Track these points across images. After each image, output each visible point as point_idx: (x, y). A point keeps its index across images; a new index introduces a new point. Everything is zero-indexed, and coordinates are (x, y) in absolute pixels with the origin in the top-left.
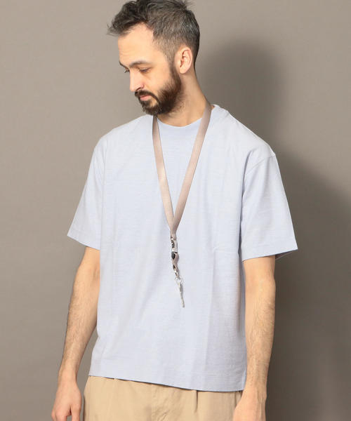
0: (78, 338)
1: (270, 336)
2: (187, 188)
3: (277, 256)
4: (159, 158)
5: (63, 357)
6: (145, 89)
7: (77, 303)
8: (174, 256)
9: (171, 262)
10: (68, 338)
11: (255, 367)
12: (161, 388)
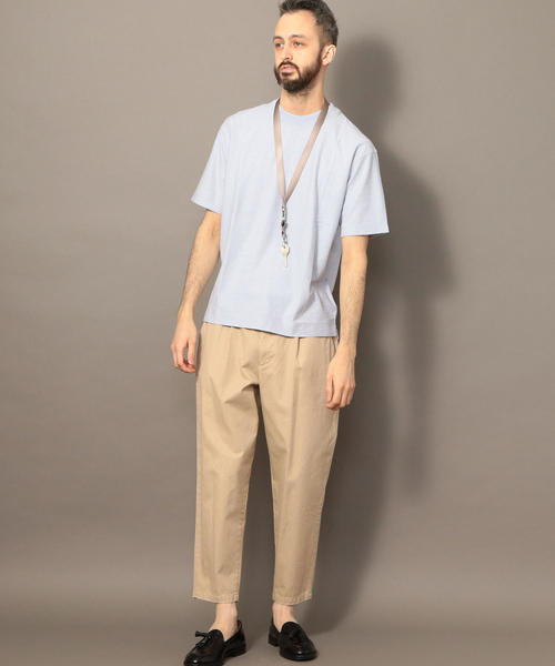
0: (197, 283)
1: (361, 303)
2: (301, 168)
3: (370, 236)
4: (278, 140)
5: (182, 299)
6: (293, 61)
7: (196, 255)
8: (283, 224)
9: (280, 229)
10: (188, 283)
11: (348, 328)
12: (268, 335)
